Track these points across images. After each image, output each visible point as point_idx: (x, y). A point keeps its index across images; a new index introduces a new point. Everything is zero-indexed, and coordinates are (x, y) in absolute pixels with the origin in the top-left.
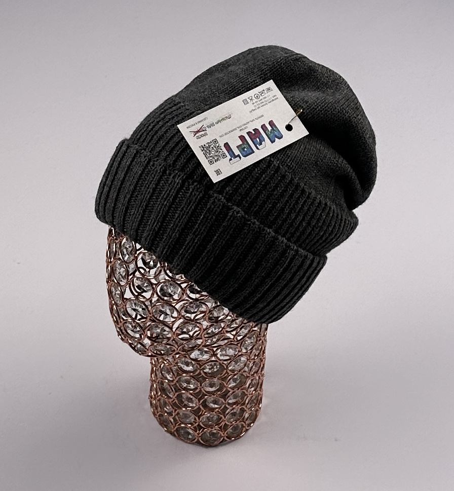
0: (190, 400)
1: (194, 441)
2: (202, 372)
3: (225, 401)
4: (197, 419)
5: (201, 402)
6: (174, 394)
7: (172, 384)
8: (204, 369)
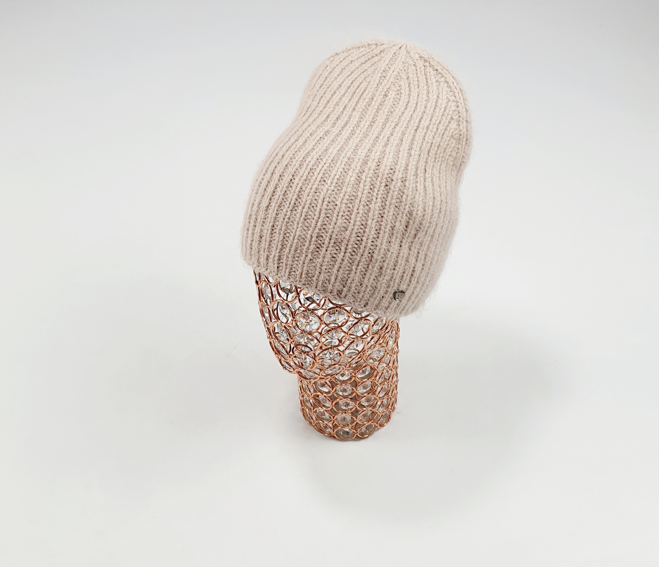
0: (347, 405)
1: (353, 438)
2: (356, 378)
3: (377, 396)
4: (355, 419)
5: (357, 404)
6: (332, 404)
7: (329, 395)
8: (358, 375)
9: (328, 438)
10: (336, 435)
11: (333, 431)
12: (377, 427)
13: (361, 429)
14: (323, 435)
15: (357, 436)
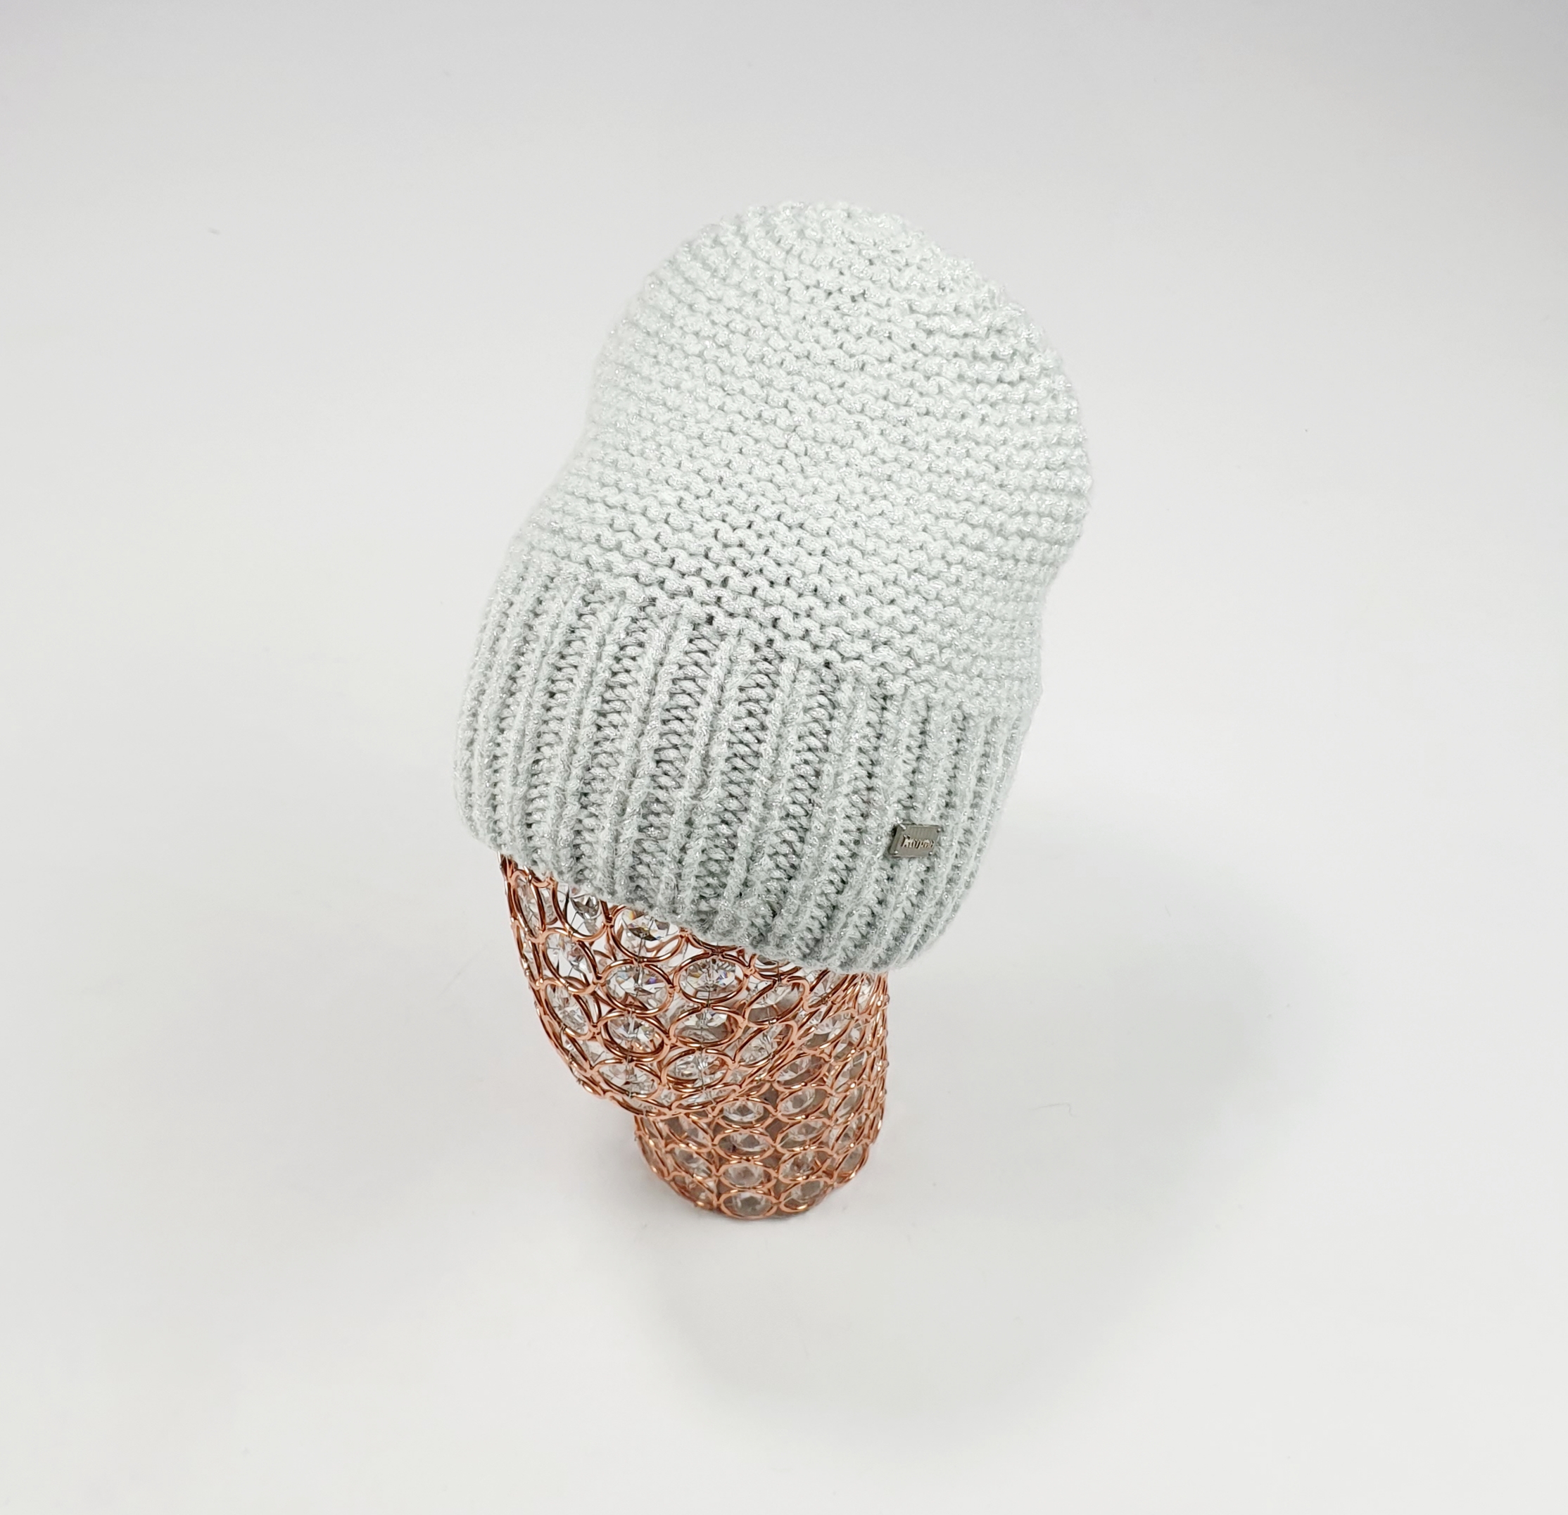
9: (705, 1212)
10: (726, 1207)
11: (718, 1200)
12: (832, 1185)
13: (790, 1195)
14: (692, 1204)
15: (779, 1209)
